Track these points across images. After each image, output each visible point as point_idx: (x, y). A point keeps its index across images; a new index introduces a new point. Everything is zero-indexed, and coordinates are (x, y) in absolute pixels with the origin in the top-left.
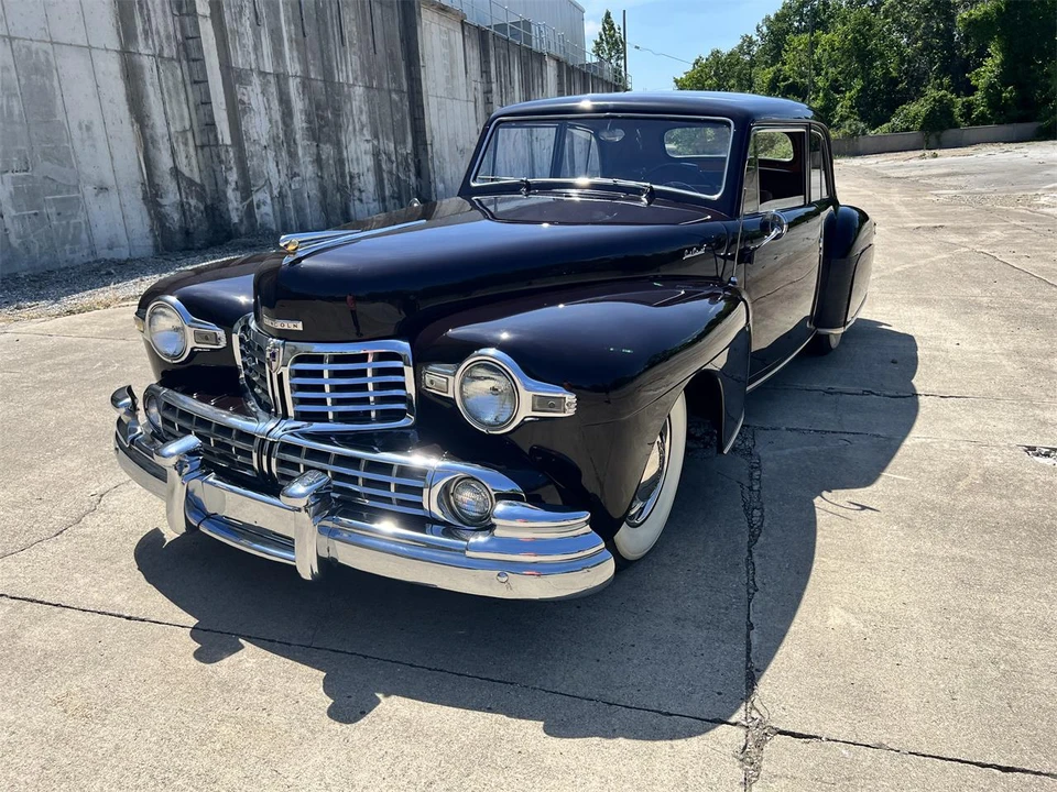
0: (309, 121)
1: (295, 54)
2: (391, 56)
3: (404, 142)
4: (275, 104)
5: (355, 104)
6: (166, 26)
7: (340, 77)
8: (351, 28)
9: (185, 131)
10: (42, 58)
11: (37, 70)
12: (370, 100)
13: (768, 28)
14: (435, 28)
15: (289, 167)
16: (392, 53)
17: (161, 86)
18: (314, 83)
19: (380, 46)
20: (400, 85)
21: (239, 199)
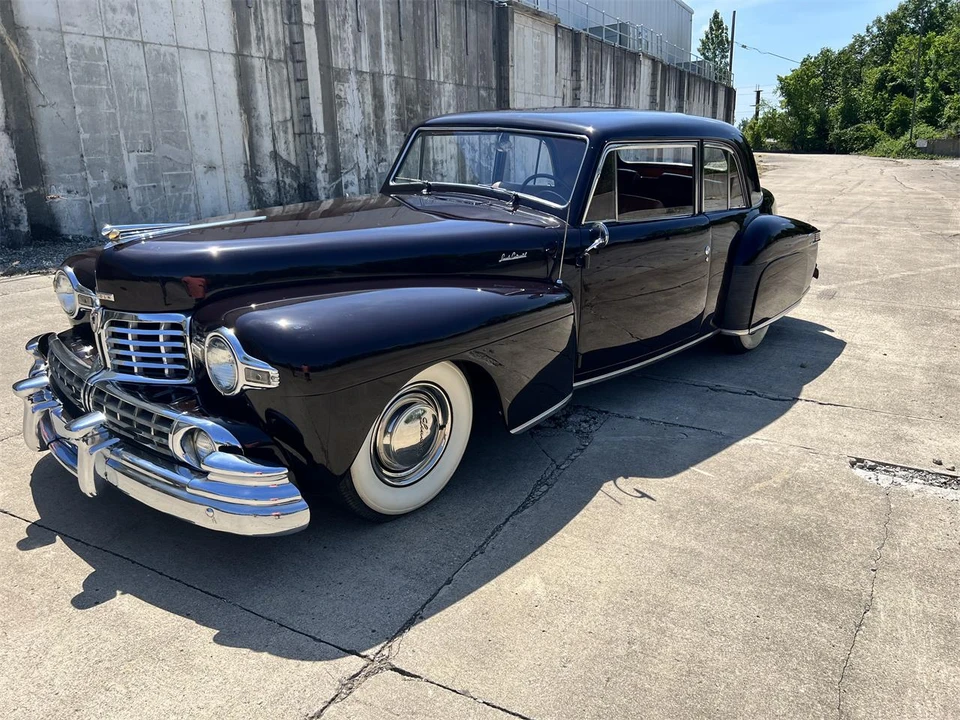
0: (399, 114)
1: (391, 56)
2: (482, 57)
4: (369, 99)
5: (444, 100)
6: (277, 33)
7: (431, 75)
8: (445, 32)
9: (285, 121)
10: (168, 58)
11: (164, 69)
12: (458, 96)
13: (879, 29)
14: (528, 32)
15: (378, 154)
16: (484, 54)
17: (268, 83)
18: (407, 80)
19: (472, 49)
20: (490, 82)
21: (327, 180)
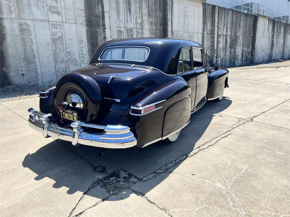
0: (230, 44)
1: (230, 31)
2: (250, 29)
3: (249, 48)
4: (224, 41)
5: (240, 40)
6: (209, 28)
7: (238, 35)
8: (242, 24)
9: (209, 47)
10: (192, 35)
12: (243, 39)
14: (262, 21)
15: (225, 53)
17: (207, 39)
18: (233, 36)
19: (248, 27)
20: (251, 35)
21: (216, 59)
